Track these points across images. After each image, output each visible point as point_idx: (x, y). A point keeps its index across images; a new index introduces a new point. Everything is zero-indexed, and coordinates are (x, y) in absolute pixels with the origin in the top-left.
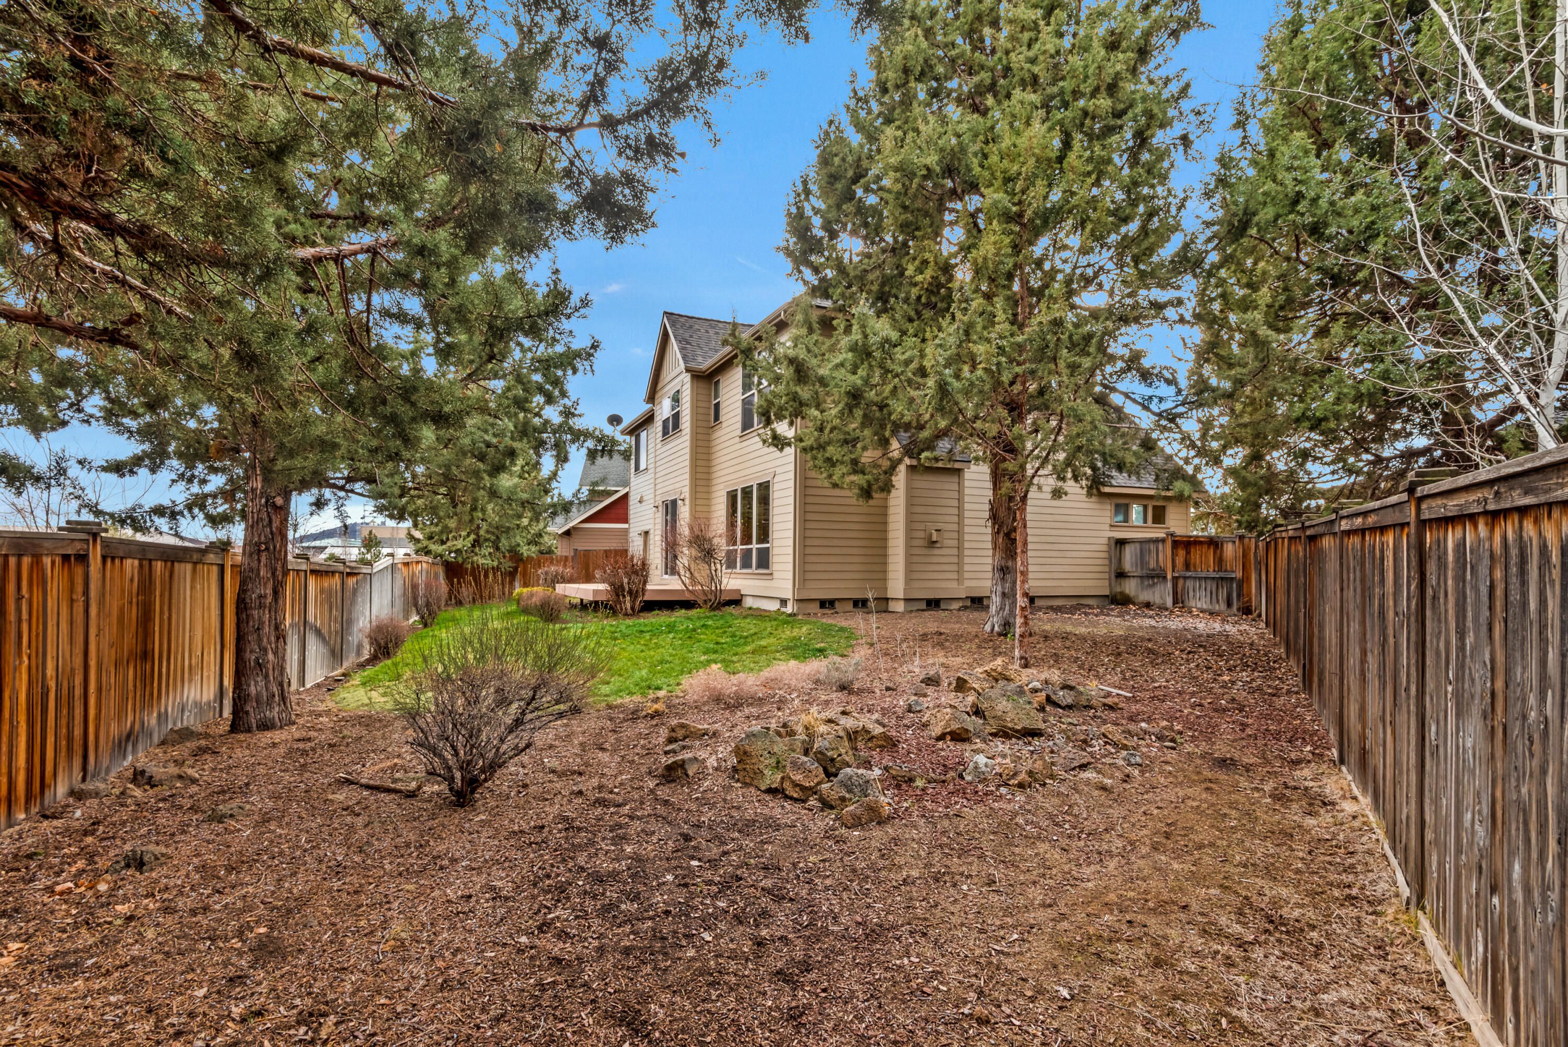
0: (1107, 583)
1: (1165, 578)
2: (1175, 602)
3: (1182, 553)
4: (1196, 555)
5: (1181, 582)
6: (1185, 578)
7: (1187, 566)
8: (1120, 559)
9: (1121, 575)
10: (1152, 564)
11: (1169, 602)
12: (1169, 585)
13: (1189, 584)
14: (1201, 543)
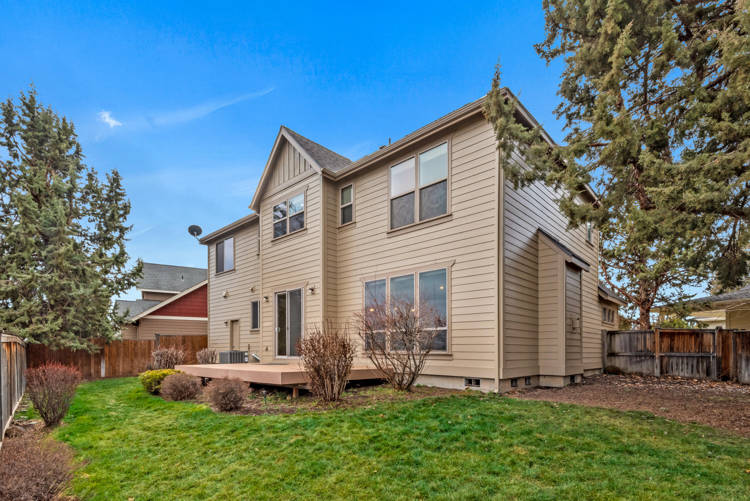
0: (600, 360)
1: (653, 357)
2: (662, 373)
3: (667, 341)
4: (678, 342)
5: (665, 360)
6: (669, 357)
7: (671, 349)
8: (610, 345)
9: (612, 354)
10: (640, 347)
11: (657, 372)
12: (657, 361)
13: (674, 360)
14: (683, 334)
